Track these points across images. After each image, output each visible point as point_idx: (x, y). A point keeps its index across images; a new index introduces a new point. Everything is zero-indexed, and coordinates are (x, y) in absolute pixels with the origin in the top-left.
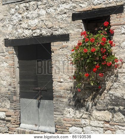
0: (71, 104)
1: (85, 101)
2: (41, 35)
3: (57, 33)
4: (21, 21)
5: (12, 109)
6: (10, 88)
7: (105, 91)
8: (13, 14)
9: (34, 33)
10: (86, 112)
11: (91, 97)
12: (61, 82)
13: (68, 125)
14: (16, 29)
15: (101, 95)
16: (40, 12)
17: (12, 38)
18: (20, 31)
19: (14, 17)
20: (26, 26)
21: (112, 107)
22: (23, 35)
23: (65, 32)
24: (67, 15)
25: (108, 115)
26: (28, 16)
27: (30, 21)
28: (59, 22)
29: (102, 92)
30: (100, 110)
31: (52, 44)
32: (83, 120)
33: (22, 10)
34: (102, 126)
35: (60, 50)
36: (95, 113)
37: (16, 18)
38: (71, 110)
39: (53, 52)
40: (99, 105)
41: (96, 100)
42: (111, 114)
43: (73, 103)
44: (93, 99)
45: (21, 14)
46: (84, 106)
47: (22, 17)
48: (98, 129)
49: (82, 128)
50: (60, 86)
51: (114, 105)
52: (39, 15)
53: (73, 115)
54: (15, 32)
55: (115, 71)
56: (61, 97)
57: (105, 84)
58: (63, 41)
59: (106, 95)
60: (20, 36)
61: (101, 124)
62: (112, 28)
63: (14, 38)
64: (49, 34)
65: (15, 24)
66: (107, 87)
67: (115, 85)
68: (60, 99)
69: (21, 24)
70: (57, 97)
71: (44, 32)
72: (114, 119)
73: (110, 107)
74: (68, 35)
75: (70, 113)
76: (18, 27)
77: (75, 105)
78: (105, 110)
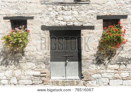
0: (94, 62)
1: (103, 60)
2: (74, 25)
3: (86, 25)
4: (57, 15)
5: (47, 69)
6: (46, 56)
7: (116, 55)
8: (50, 11)
9: (68, 24)
10: (104, 66)
11: (107, 58)
12: (87, 51)
13: (92, 74)
14: (53, 20)
15: (113, 57)
16: (73, 12)
17: (49, 25)
18: (57, 22)
19: (51, 13)
20: (62, 19)
21: (119, 62)
22: (58, 24)
23: (92, 25)
24: (94, 16)
25: (117, 67)
26: (63, 13)
27: (65, 16)
28: (88, 19)
29: (114, 55)
30: (112, 64)
31: (82, 30)
32: (102, 70)
33: (59, 9)
34: (113, 72)
35: (88, 34)
36: (110, 66)
37: (53, 13)
38: (94, 66)
39: (83, 35)
40: (112, 62)
41: (110, 59)
42: (118, 65)
43: (95, 62)
44: (109, 59)
45: (57, 11)
46: (103, 63)
47: (59, 14)
48: (111, 74)
49: (101, 74)
50: (87, 53)
51: (120, 61)
52: (72, 14)
53: (95, 68)
54: (51, 21)
55: (122, 45)
56: (88, 59)
57: (116, 52)
58: (90, 29)
59: (116, 57)
60: (56, 24)
61: (113, 71)
62: (121, 25)
63: (51, 25)
64: (80, 25)
65: (52, 17)
66: (117, 53)
67: (122, 52)
68: (87, 60)
69: (57, 17)
70: (84, 59)
71: (76, 24)
72: (120, 68)
73: (118, 62)
74: (94, 27)
75: (93, 67)
76: (54, 19)
77: (97, 63)
78: (115, 64)
